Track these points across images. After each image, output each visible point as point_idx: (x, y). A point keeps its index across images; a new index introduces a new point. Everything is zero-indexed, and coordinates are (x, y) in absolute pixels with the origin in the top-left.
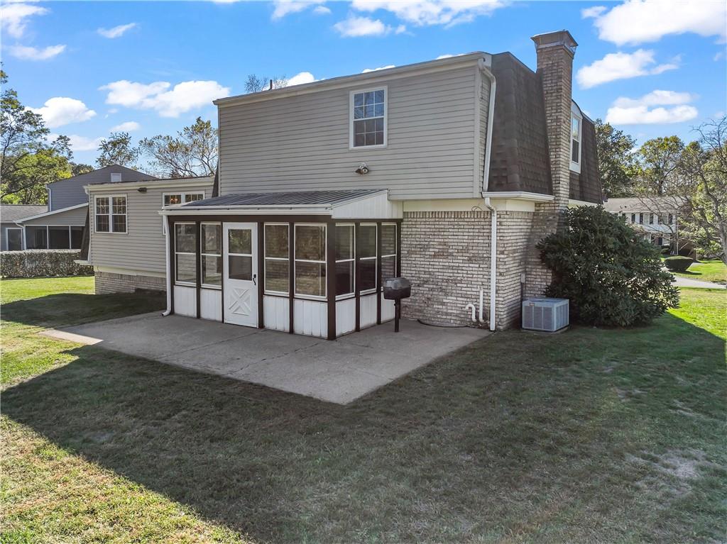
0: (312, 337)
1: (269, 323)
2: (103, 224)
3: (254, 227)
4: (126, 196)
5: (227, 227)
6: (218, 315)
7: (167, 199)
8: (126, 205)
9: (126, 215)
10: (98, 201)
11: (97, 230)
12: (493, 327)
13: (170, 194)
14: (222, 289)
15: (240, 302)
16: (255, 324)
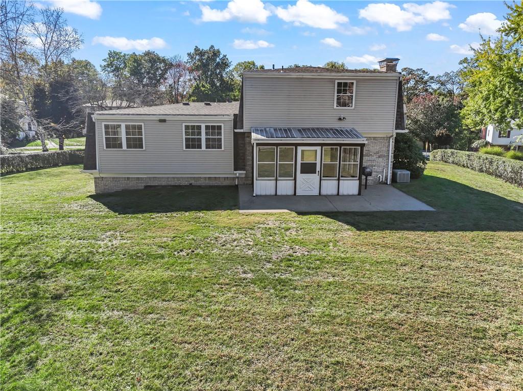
0: (349, 196)
1: (324, 192)
2: (113, 143)
3: (318, 148)
4: (143, 124)
5: (300, 149)
6: (291, 192)
7: (187, 127)
8: (143, 130)
9: (143, 137)
10: (107, 127)
11: (107, 148)
12: (389, 183)
13: (190, 124)
14: (295, 179)
15: (308, 184)
16: (317, 194)
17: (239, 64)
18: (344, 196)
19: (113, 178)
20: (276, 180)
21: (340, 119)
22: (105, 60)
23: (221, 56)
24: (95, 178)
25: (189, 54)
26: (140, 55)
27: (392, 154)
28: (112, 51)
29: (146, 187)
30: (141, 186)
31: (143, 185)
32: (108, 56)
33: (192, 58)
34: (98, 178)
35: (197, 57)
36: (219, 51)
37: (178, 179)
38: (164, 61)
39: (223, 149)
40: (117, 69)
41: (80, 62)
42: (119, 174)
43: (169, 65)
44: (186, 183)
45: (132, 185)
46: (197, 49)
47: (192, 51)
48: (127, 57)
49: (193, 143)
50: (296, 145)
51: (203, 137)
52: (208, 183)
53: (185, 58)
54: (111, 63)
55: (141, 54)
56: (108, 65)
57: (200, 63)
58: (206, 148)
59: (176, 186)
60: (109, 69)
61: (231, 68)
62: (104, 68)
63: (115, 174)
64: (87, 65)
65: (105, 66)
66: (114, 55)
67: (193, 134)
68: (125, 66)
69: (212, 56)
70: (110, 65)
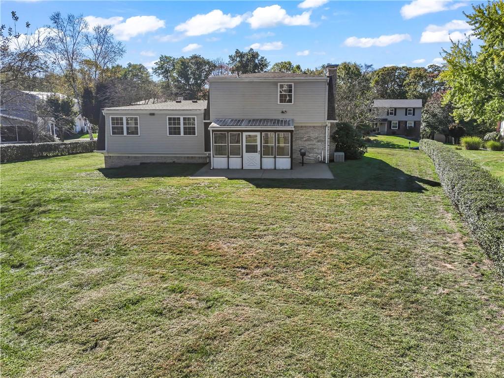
0: (283, 170)
1: (264, 167)
2: (118, 131)
3: (258, 134)
4: (138, 117)
5: (245, 134)
6: (239, 167)
7: (170, 119)
8: (138, 121)
9: (139, 126)
10: (113, 119)
11: (113, 134)
12: (326, 162)
13: (172, 117)
14: (242, 157)
15: (252, 161)
16: (259, 168)
17: (277, 65)
18: (279, 170)
19: (118, 157)
20: (228, 157)
21: (283, 112)
22: (156, 63)
23: (260, 58)
24: (105, 157)
25: (230, 57)
26: (187, 59)
27: (328, 139)
28: (164, 56)
29: (142, 164)
30: (138, 163)
31: (140, 162)
32: (159, 60)
33: (233, 60)
34: (107, 157)
35: (238, 59)
36: (257, 54)
37: (165, 158)
38: (208, 63)
39: (196, 135)
40: (167, 71)
41: (135, 66)
42: (122, 153)
43: (213, 66)
44: (171, 161)
45: (130, 162)
46: (237, 52)
47: (233, 54)
48: (176, 61)
49: (175, 131)
50: (242, 131)
51: (182, 126)
52: (186, 161)
53: (227, 60)
54: (162, 66)
55: (188, 57)
56: (159, 67)
57: (239, 65)
58: (184, 134)
59: (162, 163)
60: (160, 71)
61: (269, 68)
62: (155, 71)
63: (119, 153)
64: (141, 68)
65: (156, 68)
66: (165, 60)
67: (174, 124)
68: (174, 69)
69: (251, 58)
70: (161, 67)
